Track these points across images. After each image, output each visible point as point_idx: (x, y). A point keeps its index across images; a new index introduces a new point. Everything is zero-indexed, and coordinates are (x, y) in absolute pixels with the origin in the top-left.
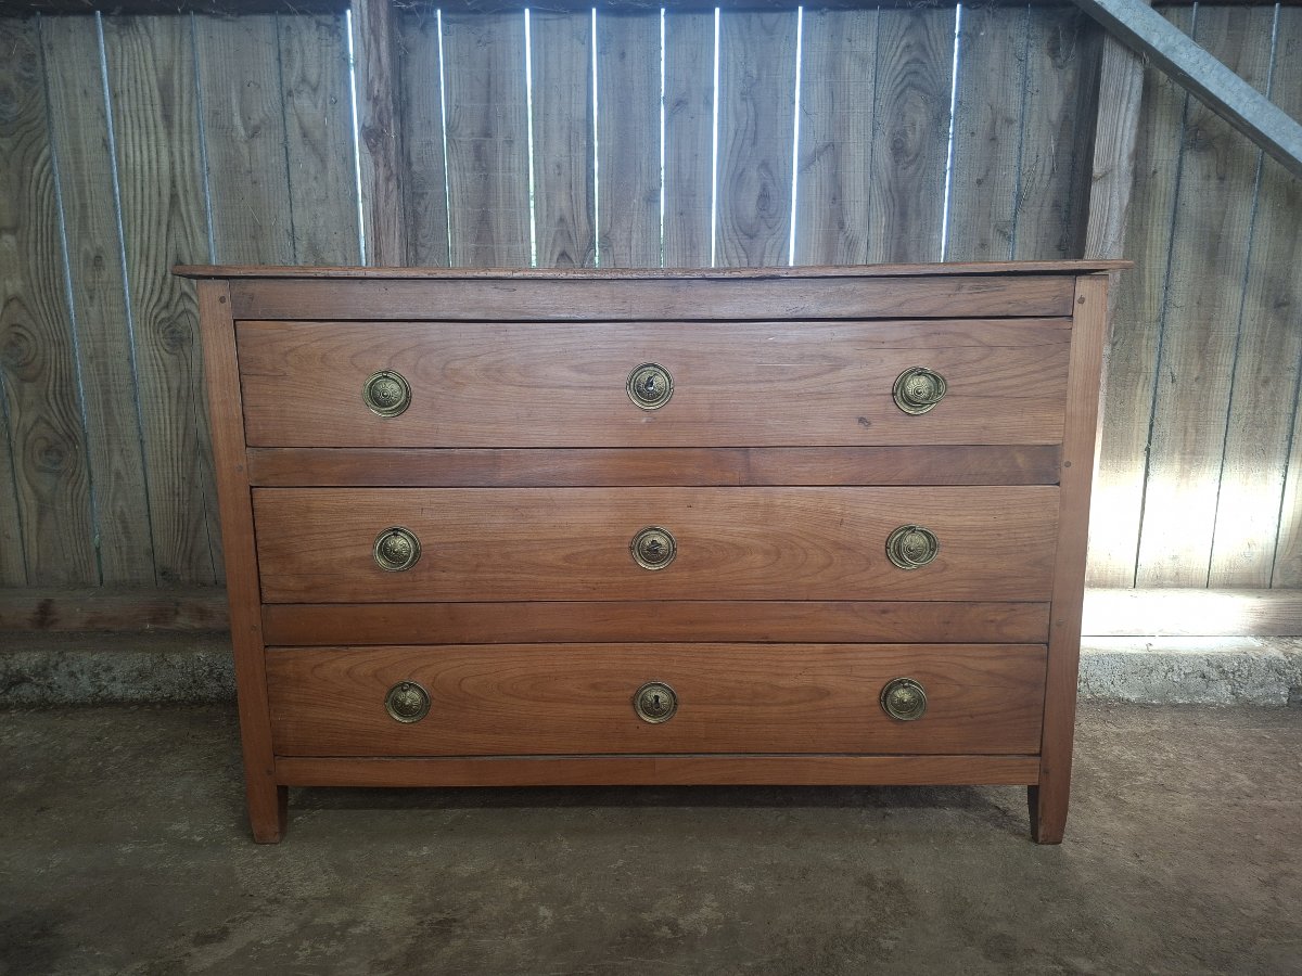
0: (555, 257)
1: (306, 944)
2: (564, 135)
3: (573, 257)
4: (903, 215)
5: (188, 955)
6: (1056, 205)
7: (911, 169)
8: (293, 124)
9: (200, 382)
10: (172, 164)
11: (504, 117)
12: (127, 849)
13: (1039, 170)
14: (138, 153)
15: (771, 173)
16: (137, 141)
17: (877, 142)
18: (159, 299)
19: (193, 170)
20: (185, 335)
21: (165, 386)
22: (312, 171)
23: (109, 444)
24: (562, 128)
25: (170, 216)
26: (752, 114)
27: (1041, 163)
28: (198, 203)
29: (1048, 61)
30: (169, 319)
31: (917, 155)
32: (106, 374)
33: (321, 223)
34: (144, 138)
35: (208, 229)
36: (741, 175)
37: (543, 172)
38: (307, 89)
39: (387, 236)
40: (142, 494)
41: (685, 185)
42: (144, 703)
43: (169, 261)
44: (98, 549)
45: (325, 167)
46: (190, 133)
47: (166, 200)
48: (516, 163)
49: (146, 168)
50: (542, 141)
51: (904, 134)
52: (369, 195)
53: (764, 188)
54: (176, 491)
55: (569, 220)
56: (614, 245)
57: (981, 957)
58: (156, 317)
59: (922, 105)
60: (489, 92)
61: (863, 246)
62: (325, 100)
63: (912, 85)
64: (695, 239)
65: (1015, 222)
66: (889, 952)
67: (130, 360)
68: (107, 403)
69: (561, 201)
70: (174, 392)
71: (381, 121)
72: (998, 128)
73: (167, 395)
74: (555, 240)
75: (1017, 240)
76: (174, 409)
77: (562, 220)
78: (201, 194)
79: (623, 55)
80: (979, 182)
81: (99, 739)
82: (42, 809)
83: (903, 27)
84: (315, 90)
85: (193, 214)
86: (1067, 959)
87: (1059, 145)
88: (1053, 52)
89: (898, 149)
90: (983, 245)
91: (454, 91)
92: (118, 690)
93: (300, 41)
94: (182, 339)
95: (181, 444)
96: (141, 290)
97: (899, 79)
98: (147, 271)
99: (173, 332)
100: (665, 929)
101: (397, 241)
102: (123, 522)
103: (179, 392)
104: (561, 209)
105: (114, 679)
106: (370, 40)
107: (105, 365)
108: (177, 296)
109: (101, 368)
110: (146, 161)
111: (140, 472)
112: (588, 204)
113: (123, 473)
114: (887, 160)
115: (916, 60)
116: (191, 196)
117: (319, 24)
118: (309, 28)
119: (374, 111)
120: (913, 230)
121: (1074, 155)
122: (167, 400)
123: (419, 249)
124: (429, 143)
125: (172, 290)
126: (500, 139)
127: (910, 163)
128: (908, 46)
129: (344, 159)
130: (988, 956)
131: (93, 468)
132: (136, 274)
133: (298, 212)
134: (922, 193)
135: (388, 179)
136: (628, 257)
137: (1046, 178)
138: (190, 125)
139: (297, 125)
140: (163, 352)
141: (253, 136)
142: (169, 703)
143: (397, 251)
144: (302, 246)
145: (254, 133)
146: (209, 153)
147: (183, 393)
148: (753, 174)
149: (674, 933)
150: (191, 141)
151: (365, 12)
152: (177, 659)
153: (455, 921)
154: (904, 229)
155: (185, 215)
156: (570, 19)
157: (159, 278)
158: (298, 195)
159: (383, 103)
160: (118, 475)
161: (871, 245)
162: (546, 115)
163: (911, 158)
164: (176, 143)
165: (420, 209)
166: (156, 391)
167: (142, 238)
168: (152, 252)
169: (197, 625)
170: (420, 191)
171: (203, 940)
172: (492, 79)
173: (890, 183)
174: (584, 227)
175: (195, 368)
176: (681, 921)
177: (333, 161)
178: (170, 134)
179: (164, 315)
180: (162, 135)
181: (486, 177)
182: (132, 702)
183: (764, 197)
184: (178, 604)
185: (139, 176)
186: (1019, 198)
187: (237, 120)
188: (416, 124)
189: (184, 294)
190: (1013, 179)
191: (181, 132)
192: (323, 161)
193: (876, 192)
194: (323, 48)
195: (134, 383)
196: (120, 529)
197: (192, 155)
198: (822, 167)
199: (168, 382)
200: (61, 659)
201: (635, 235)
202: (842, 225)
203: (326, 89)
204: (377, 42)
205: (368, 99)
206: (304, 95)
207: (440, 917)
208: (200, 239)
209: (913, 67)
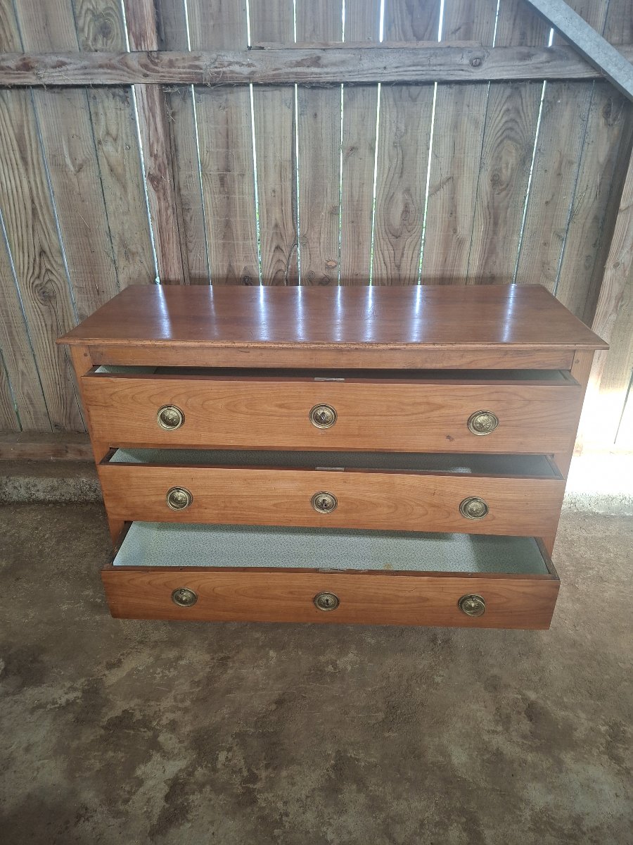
0: (273, 249)
1: (159, 670)
2: (277, 171)
3: (284, 249)
4: (496, 224)
5: (104, 675)
6: (596, 218)
7: (504, 193)
8: (103, 161)
9: (64, 322)
10: (31, 189)
11: (239, 158)
12: (65, 607)
13: (587, 195)
14: (8, 182)
15: (411, 196)
16: (7, 174)
17: (482, 176)
18: (33, 273)
19: (44, 193)
20: (51, 295)
21: (43, 324)
22: (118, 194)
23: (15, 355)
24: (275, 166)
25: (33, 222)
26: (400, 156)
27: (589, 190)
28: (50, 214)
29: (602, 121)
30: (41, 285)
31: (508, 185)
32: (8, 316)
33: (126, 227)
34: (11, 171)
35: (57, 230)
36: (391, 197)
37: (264, 194)
38: (110, 139)
39: (168, 243)
40: (38, 383)
41: (355, 203)
42: (55, 503)
43: (36, 250)
44: (17, 413)
45: (126, 191)
46: (39, 169)
47: (30, 212)
48: (246, 189)
49: (15, 191)
50: (263, 175)
51: (500, 170)
52: (156, 218)
53: (406, 206)
54: (57, 382)
55: (281, 227)
56: (310, 241)
57: (482, 689)
58: (33, 283)
59: (514, 151)
60: (228, 143)
61: (467, 244)
62: (122, 147)
63: (508, 137)
64: (361, 238)
65: (568, 228)
66: (438, 684)
67: (21, 308)
68: (11, 333)
69: (276, 215)
70: (49, 327)
71: (160, 170)
72: (563, 168)
73: (45, 328)
74: (272, 238)
75: (568, 241)
76: (50, 339)
77: (276, 226)
78: (51, 208)
79: (316, 115)
80: (547, 203)
81: (37, 529)
82: (18, 579)
83: (505, 96)
84: (115, 140)
85: (48, 221)
86: (524, 691)
87: (602, 178)
88: (607, 114)
89: (495, 181)
90: (545, 244)
91: (205, 141)
92: (41, 496)
93: (104, 107)
94: (50, 297)
95: (56, 357)
96: (22, 267)
97: (500, 133)
98: (24, 256)
99: (44, 293)
100: (330, 666)
101: (175, 246)
102: (30, 398)
103: (52, 327)
104: (276, 219)
105: (38, 491)
106: (149, 117)
107: (7, 311)
108: (43, 271)
109: (4, 313)
110: (14, 187)
111: (36, 372)
112: (293, 215)
113: (25, 371)
114: (487, 187)
115: (513, 120)
116: (45, 211)
117: (114, 95)
118: (108, 97)
119: (155, 164)
120: (501, 234)
121: (611, 186)
122: (45, 332)
123: (189, 244)
124: (190, 176)
125: (40, 268)
126: (236, 173)
127: (504, 189)
128: (508, 110)
129: (138, 186)
130: (486, 689)
131: (8, 369)
132: (18, 257)
133: (112, 219)
134: (509, 210)
135: (167, 209)
136: (318, 249)
137: (591, 200)
138: (39, 164)
139: (106, 164)
140: (39, 303)
141: (79, 171)
142: (69, 503)
143: (175, 254)
144: (116, 241)
145: (80, 169)
146: (52, 181)
147: (55, 328)
148: (400, 197)
149: (335, 669)
150: (40, 173)
151: (145, 96)
152: (71, 481)
153: (229, 658)
154: (495, 233)
155: (42, 221)
156: (280, 91)
157: (32, 260)
158: (111, 208)
159: (161, 159)
160: (23, 374)
161: (473, 244)
162: (265, 157)
163: (504, 187)
164: (31, 175)
165: (188, 219)
166: (38, 327)
167: (18, 236)
168: (26, 245)
169: (79, 458)
170: (187, 208)
171: (110, 666)
172: (229, 133)
173: (488, 203)
174: (290, 230)
175: (60, 313)
176: (338, 662)
177: (131, 187)
178: (27, 170)
179: (37, 282)
180: (22, 171)
181: (228, 198)
182: (50, 502)
183: (406, 211)
184: (67, 447)
185: (11, 197)
186: (573, 213)
187: (68, 161)
188: (182, 163)
189: (47, 270)
190: (569, 201)
191: (34, 168)
192: (124, 187)
193: (479, 208)
194: (119, 112)
195: (25, 322)
196: (28, 402)
197: (42, 183)
198: (444, 193)
199: (45, 322)
200: (8, 481)
201: (323, 236)
202: (455, 231)
203: (122, 139)
204: (154, 116)
205: (151, 155)
206: (109, 143)
207: (222, 655)
208: (54, 237)
209: (510, 125)
